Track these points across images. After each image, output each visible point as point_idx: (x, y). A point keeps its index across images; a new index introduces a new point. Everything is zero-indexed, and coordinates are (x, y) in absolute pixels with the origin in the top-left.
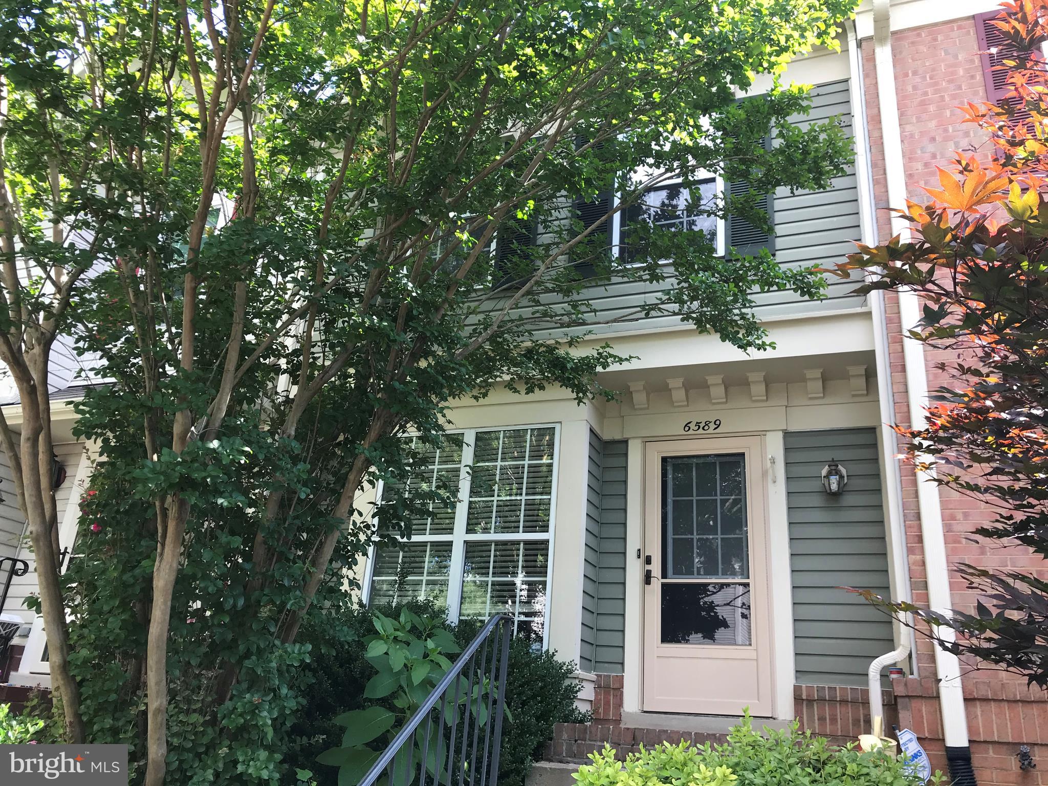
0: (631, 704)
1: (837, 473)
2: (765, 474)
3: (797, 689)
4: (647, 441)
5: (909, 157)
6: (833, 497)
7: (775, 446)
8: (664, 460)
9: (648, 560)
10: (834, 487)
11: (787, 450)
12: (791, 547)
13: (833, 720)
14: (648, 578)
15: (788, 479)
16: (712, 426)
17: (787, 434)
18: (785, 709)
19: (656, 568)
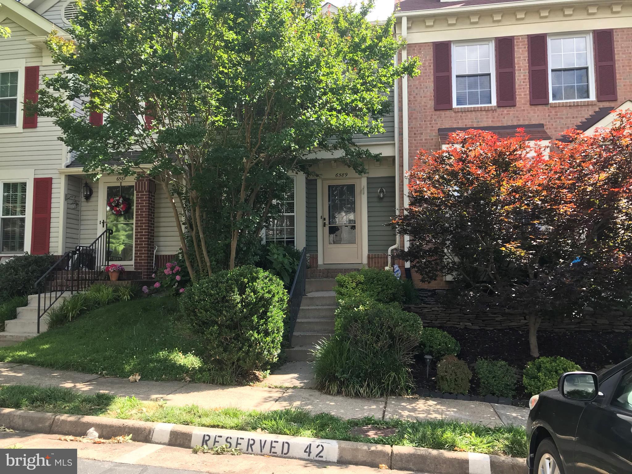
0: (320, 262)
1: (383, 192)
2: (361, 191)
3: (369, 256)
4: (323, 180)
5: (409, 94)
6: (380, 199)
7: (364, 182)
8: (329, 186)
9: (325, 219)
10: (382, 196)
11: (368, 183)
12: (368, 214)
13: (378, 263)
14: (324, 225)
15: (368, 192)
16: (345, 175)
17: (368, 178)
18: (365, 261)
19: (327, 222)
